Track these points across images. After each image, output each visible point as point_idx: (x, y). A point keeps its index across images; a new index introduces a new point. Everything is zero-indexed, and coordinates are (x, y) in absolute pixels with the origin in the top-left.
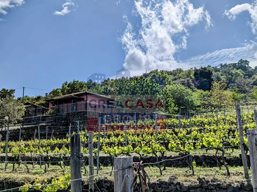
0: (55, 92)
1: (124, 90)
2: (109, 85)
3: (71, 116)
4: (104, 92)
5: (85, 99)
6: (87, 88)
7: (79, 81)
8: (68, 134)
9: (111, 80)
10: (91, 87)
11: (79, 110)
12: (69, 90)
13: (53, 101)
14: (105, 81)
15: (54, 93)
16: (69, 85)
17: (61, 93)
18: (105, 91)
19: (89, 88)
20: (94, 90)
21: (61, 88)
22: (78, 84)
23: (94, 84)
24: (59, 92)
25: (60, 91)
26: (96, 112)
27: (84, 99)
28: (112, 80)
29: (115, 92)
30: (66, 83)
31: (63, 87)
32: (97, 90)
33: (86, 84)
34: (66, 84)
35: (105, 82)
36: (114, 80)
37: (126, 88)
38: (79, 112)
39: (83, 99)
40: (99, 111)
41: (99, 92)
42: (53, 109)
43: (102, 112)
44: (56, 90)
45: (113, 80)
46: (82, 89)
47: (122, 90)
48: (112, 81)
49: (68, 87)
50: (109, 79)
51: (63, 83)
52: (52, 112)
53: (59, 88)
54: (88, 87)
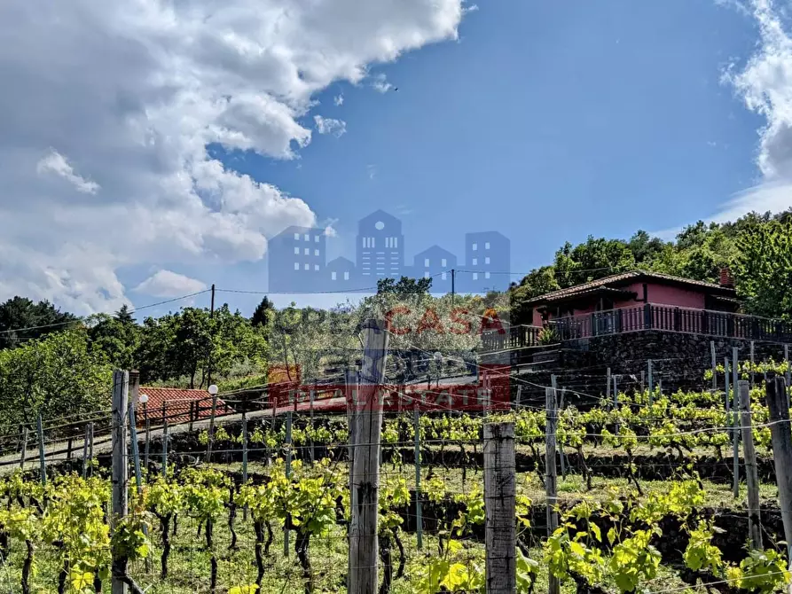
0: (537, 278)
1: (768, 260)
2: (705, 243)
3: (605, 346)
4: (691, 269)
5: (641, 296)
6: (633, 259)
7: (607, 240)
8: (605, 398)
9: (708, 225)
10: (645, 254)
11: (627, 330)
12: (578, 269)
13: (543, 307)
14: (689, 231)
15: (534, 281)
16: (576, 252)
17: (556, 281)
18: (693, 264)
19: (639, 259)
20: (656, 262)
21: (553, 264)
22: (604, 250)
23: (656, 246)
24: (548, 277)
25: (551, 273)
26: (680, 334)
27: (636, 294)
28: (713, 226)
29: (735, 266)
30: (566, 247)
31: (560, 260)
32: (667, 264)
33: (627, 247)
34: (566, 252)
35: (691, 237)
36: (721, 226)
37: (773, 253)
38: (628, 334)
39: (633, 296)
40: (690, 331)
41: (672, 268)
42: (551, 329)
43: (698, 332)
44: (540, 271)
45: (718, 226)
46: (616, 264)
47: (759, 260)
48: (716, 231)
49: (575, 260)
50: (700, 224)
51: (558, 250)
52: (548, 336)
53: (545, 266)
54: (635, 255)
